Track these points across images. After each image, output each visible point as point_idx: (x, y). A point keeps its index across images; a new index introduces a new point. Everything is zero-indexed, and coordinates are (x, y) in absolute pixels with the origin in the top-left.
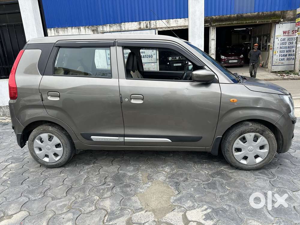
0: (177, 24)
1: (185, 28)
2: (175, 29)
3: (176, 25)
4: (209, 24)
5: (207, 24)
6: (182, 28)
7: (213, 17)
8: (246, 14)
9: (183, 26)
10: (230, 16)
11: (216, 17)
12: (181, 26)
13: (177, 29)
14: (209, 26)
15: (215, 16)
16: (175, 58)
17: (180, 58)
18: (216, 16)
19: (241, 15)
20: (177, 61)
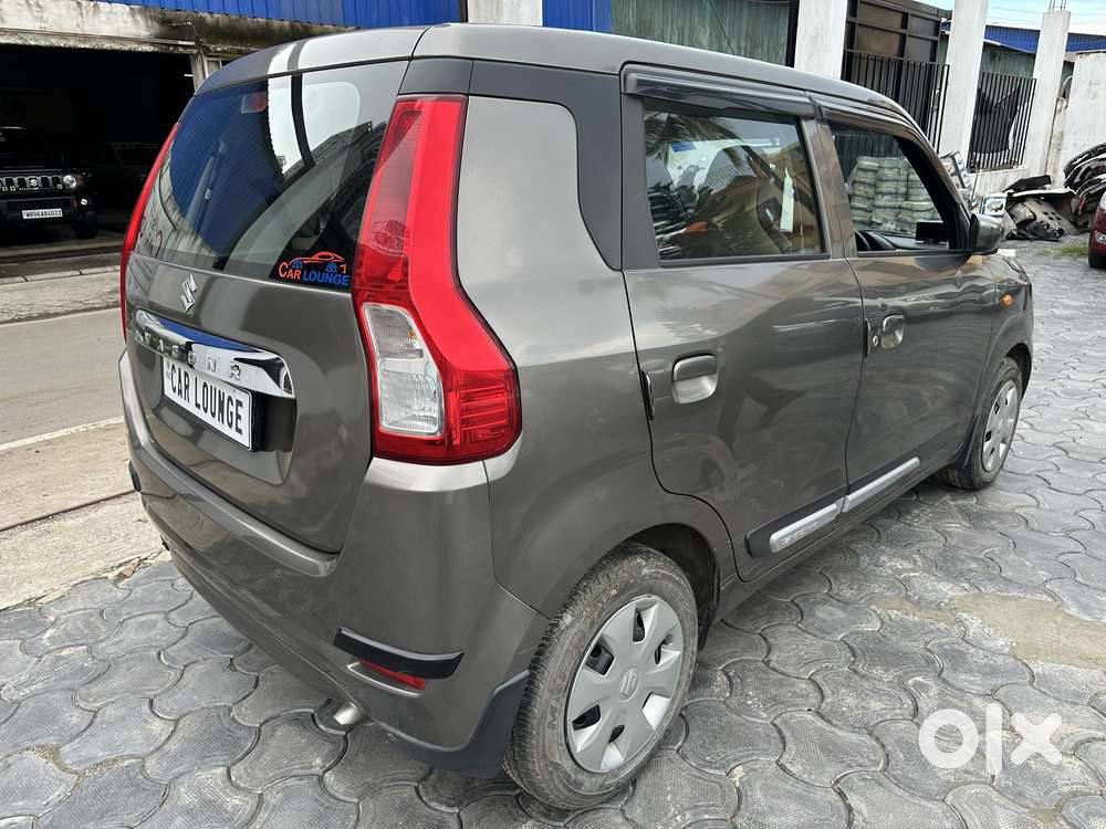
0: (41, 19)
1: (87, 46)
2: (33, 43)
3: (36, 26)
4: (193, 43)
5: (185, 43)
6: (72, 43)
7: (201, 14)
8: (322, 24)
9: (75, 35)
10: (267, 24)
11: (217, 20)
12: (62, 35)
13: (43, 43)
14: (195, 51)
15: (211, 13)
16: (22, 183)
17: (45, 181)
18: (216, 15)
19: (305, 27)
20: (31, 194)
